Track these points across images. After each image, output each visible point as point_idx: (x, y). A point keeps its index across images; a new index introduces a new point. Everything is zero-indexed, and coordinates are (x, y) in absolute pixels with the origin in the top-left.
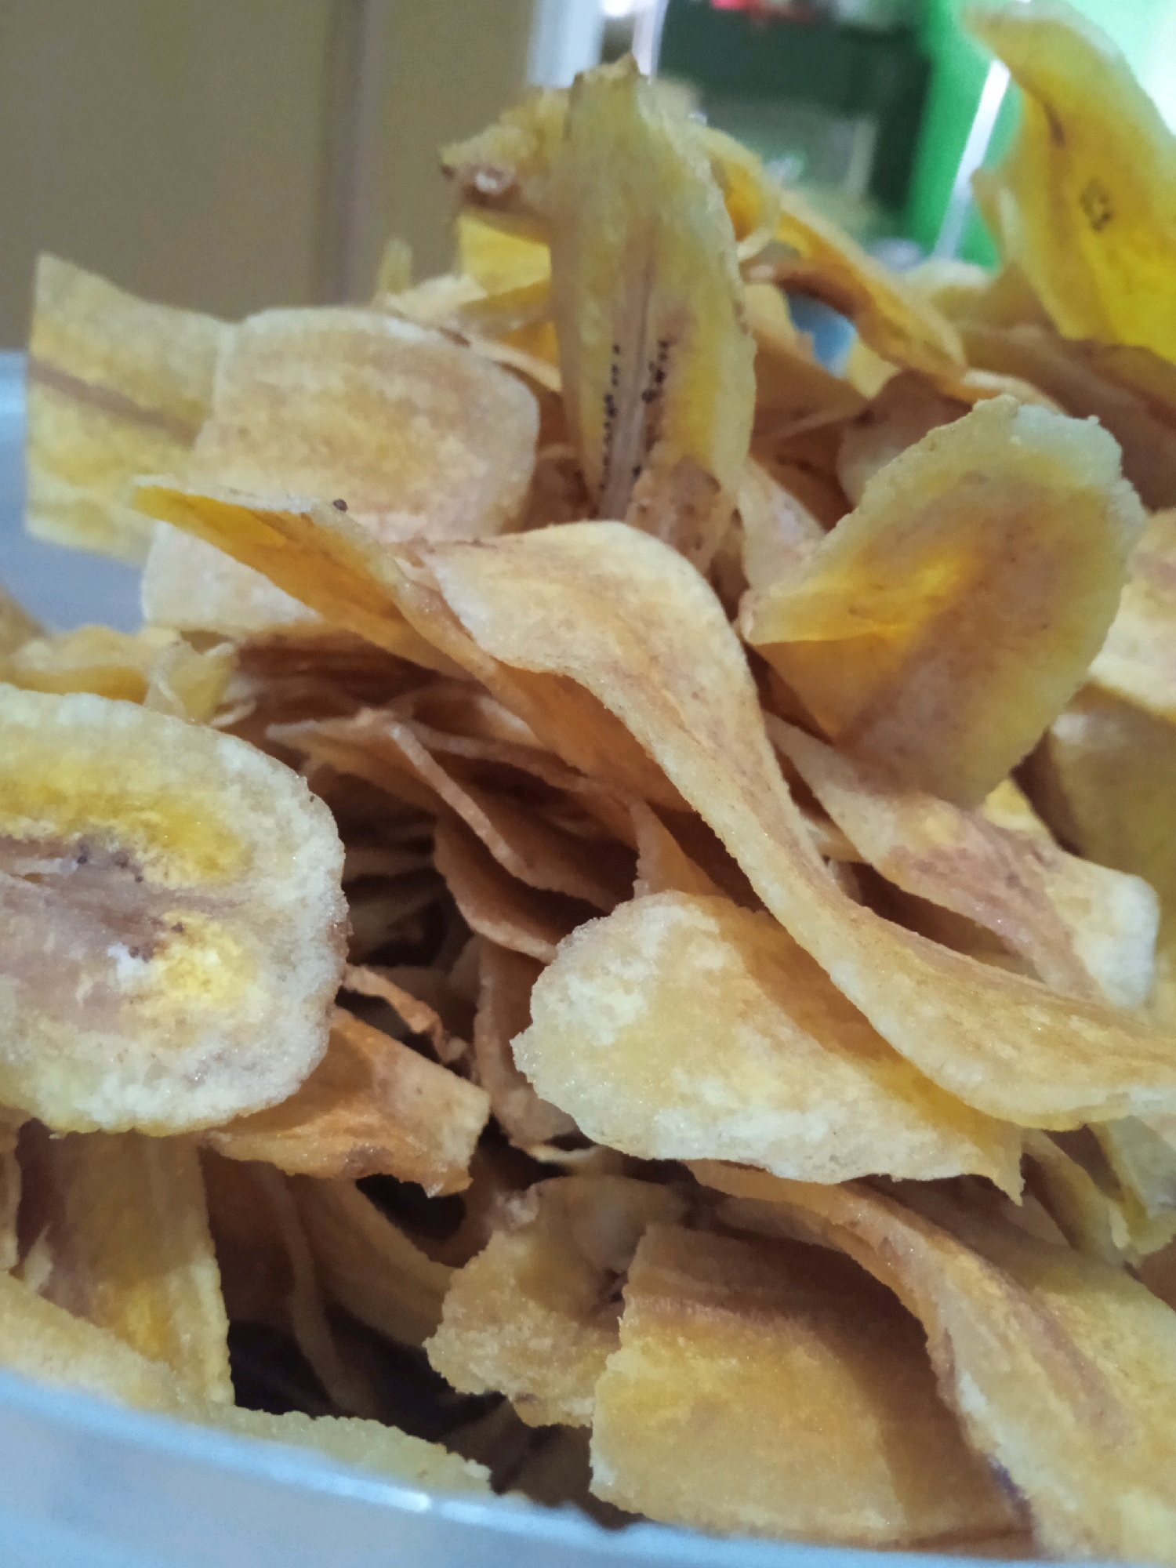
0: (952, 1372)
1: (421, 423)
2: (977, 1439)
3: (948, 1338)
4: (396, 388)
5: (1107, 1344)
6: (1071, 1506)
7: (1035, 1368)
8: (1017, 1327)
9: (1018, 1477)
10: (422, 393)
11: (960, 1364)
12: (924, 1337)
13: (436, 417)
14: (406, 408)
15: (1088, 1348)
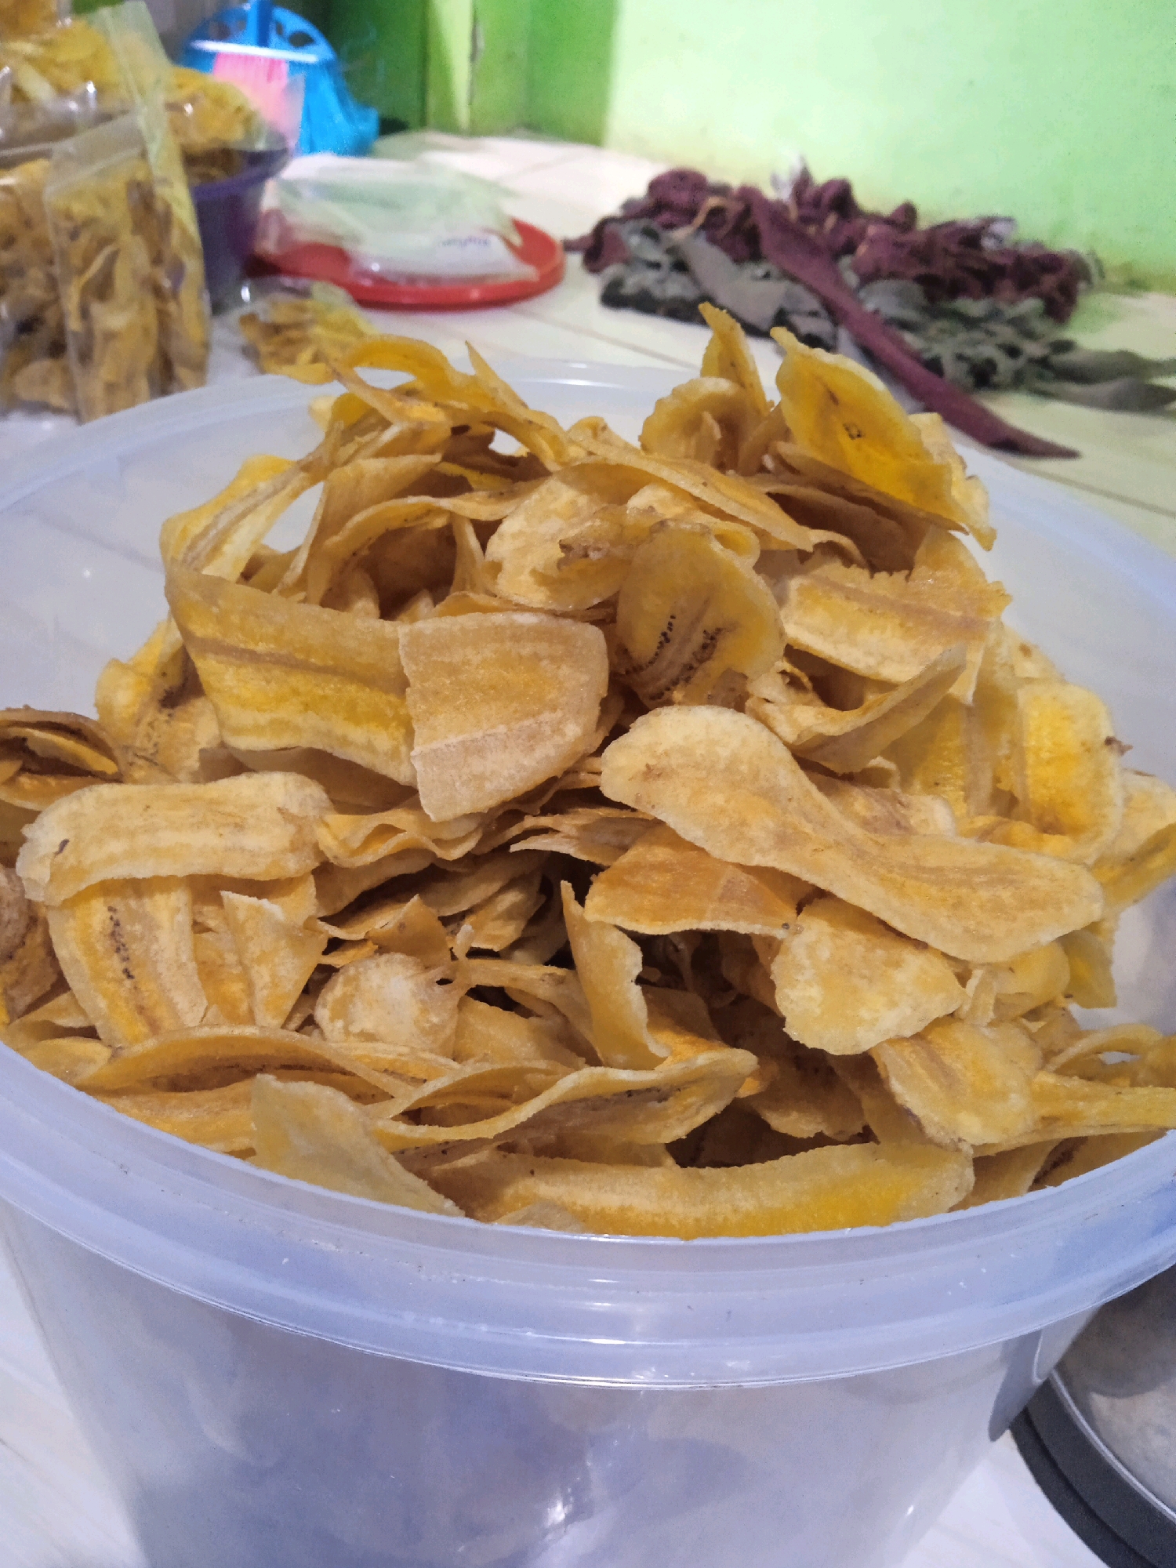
0: (888, 1077)
1: (545, 663)
2: (899, 1101)
3: (885, 1066)
4: (527, 650)
5: (958, 1057)
6: (936, 1119)
7: (921, 1071)
8: (914, 1057)
9: (915, 1111)
10: (543, 648)
11: (891, 1075)
12: (877, 1066)
13: (553, 659)
14: (536, 657)
15: (947, 1060)
